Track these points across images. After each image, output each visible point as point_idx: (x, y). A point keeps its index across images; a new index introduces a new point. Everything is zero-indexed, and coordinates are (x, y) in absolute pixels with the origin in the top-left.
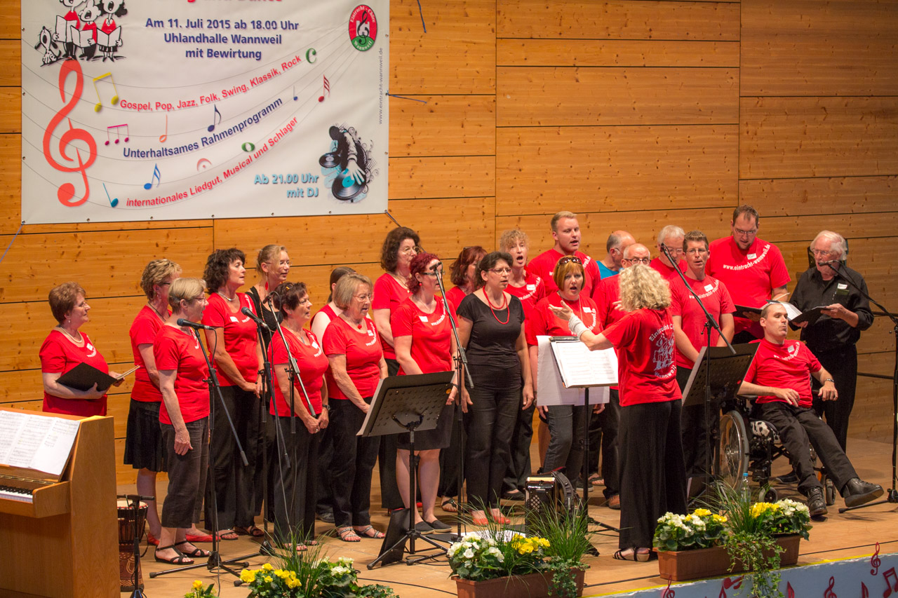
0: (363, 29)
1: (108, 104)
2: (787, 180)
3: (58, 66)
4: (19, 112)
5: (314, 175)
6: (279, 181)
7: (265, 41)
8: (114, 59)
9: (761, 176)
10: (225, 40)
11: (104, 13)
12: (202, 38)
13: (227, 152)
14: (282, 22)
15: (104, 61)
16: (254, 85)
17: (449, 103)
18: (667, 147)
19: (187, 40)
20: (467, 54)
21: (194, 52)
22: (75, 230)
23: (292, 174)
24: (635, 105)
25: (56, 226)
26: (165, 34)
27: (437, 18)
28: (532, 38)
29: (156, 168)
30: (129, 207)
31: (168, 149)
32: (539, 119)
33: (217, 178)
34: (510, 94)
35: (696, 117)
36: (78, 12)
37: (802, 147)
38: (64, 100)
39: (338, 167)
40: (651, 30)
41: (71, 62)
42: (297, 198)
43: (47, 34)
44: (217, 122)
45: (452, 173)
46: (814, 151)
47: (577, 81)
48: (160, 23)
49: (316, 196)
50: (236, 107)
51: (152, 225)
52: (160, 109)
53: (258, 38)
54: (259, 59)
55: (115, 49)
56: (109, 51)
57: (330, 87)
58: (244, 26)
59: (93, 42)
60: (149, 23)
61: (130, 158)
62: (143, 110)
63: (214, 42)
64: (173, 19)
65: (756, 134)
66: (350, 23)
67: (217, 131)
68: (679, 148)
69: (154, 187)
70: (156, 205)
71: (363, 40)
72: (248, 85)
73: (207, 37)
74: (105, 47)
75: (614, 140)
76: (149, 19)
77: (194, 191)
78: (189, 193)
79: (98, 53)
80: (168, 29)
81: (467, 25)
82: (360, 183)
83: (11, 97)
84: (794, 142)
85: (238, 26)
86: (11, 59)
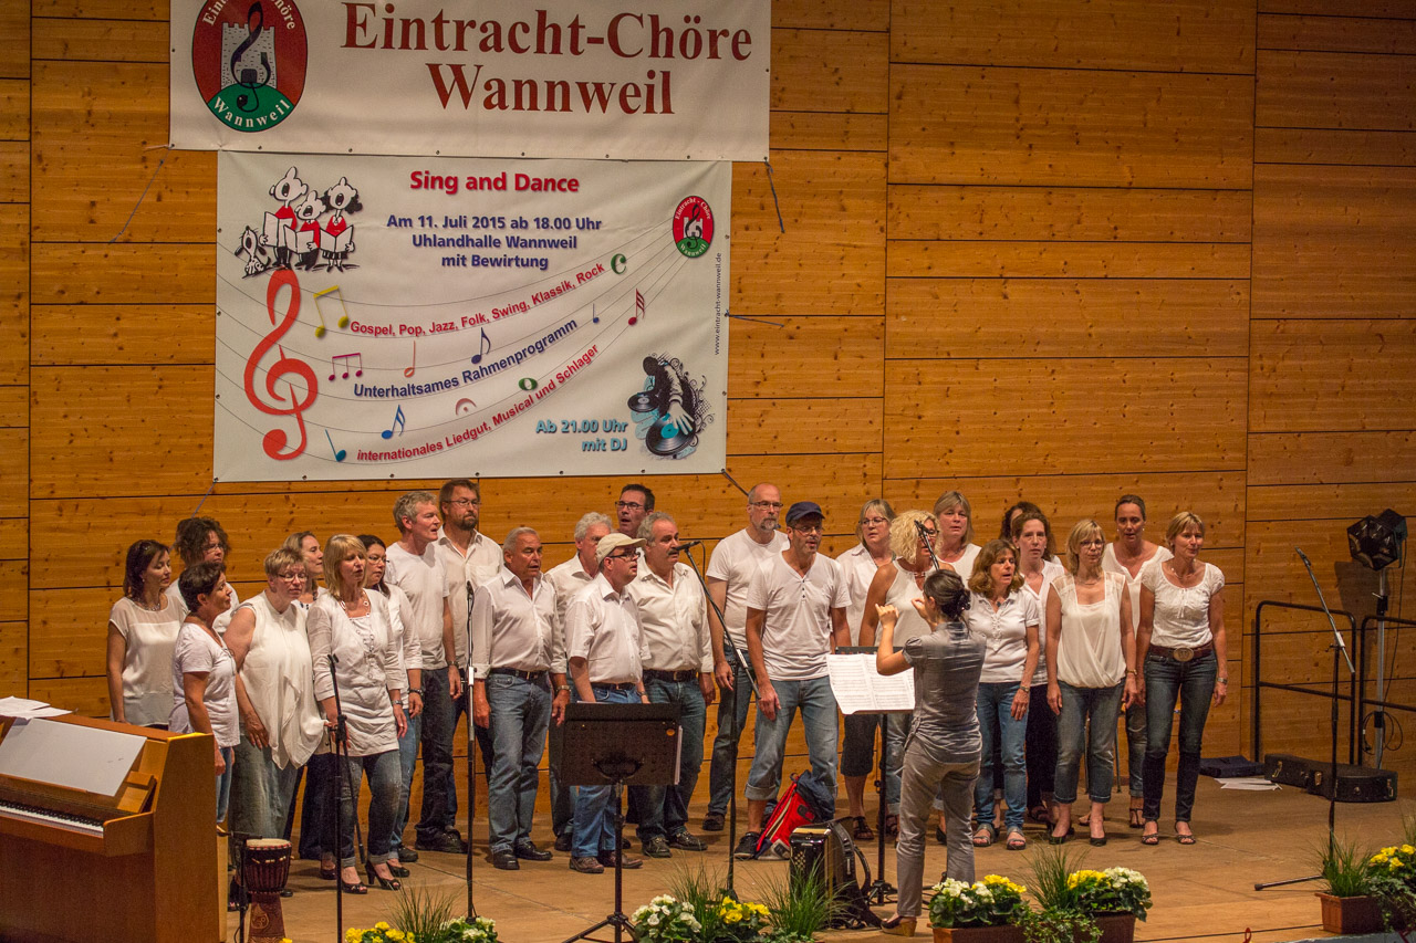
0: (694, 228)
1: (333, 326)
2: (1322, 435)
3: (266, 278)
4: (212, 337)
5: (620, 421)
6: (571, 428)
7: (553, 244)
8: (344, 269)
9: (1283, 428)
10: (497, 243)
11: (329, 208)
12: (465, 241)
13: (499, 390)
14: (577, 220)
15: (329, 270)
16: (538, 303)
17: (817, 327)
18: (1139, 388)
19: (443, 243)
20: (843, 262)
21: (453, 259)
22: (287, 490)
23: (590, 420)
24: (1092, 330)
25: (259, 485)
26: (414, 236)
27: (801, 213)
28: (938, 240)
29: (399, 410)
30: (361, 462)
31: (416, 385)
32: (947, 349)
33: (484, 424)
34: (906, 314)
35: (1183, 347)
36: (293, 206)
37: (1346, 389)
38: (274, 322)
39: (656, 412)
40: (1116, 228)
41: (282, 272)
42: (596, 452)
43: (252, 236)
44: (485, 351)
45: (820, 420)
46: (1363, 394)
47: (1005, 297)
48: (407, 222)
49: (624, 450)
50: (511, 331)
51: (392, 486)
52: (406, 333)
53: (544, 241)
54: (545, 269)
55: (344, 255)
56: (337, 258)
57: (646, 304)
58: (524, 225)
59: (314, 246)
60: (392, 221)
61: (363, 398)
62: (383, 335)
63: (481, 245)
64: (426, 217)
65: (1274, 371)
66: (675, 220)
67: (485, 363)
68: (1158, 389)
69: (396, 435)
70: (399, 460)
71: (693, 243)
72: (530, 302)
73: (472, 240)
74: (331, 253)
75: (1059, 377)
76: (392, 217)
77: (451, 441)
78: (444, 445)
79: (321, 260)
80: (418, 230)
81: (844, 222)
82: (686, 433)
83: (202, 317)
84: (1335, 381)
85: (515, 225)
86: (201, 269)
